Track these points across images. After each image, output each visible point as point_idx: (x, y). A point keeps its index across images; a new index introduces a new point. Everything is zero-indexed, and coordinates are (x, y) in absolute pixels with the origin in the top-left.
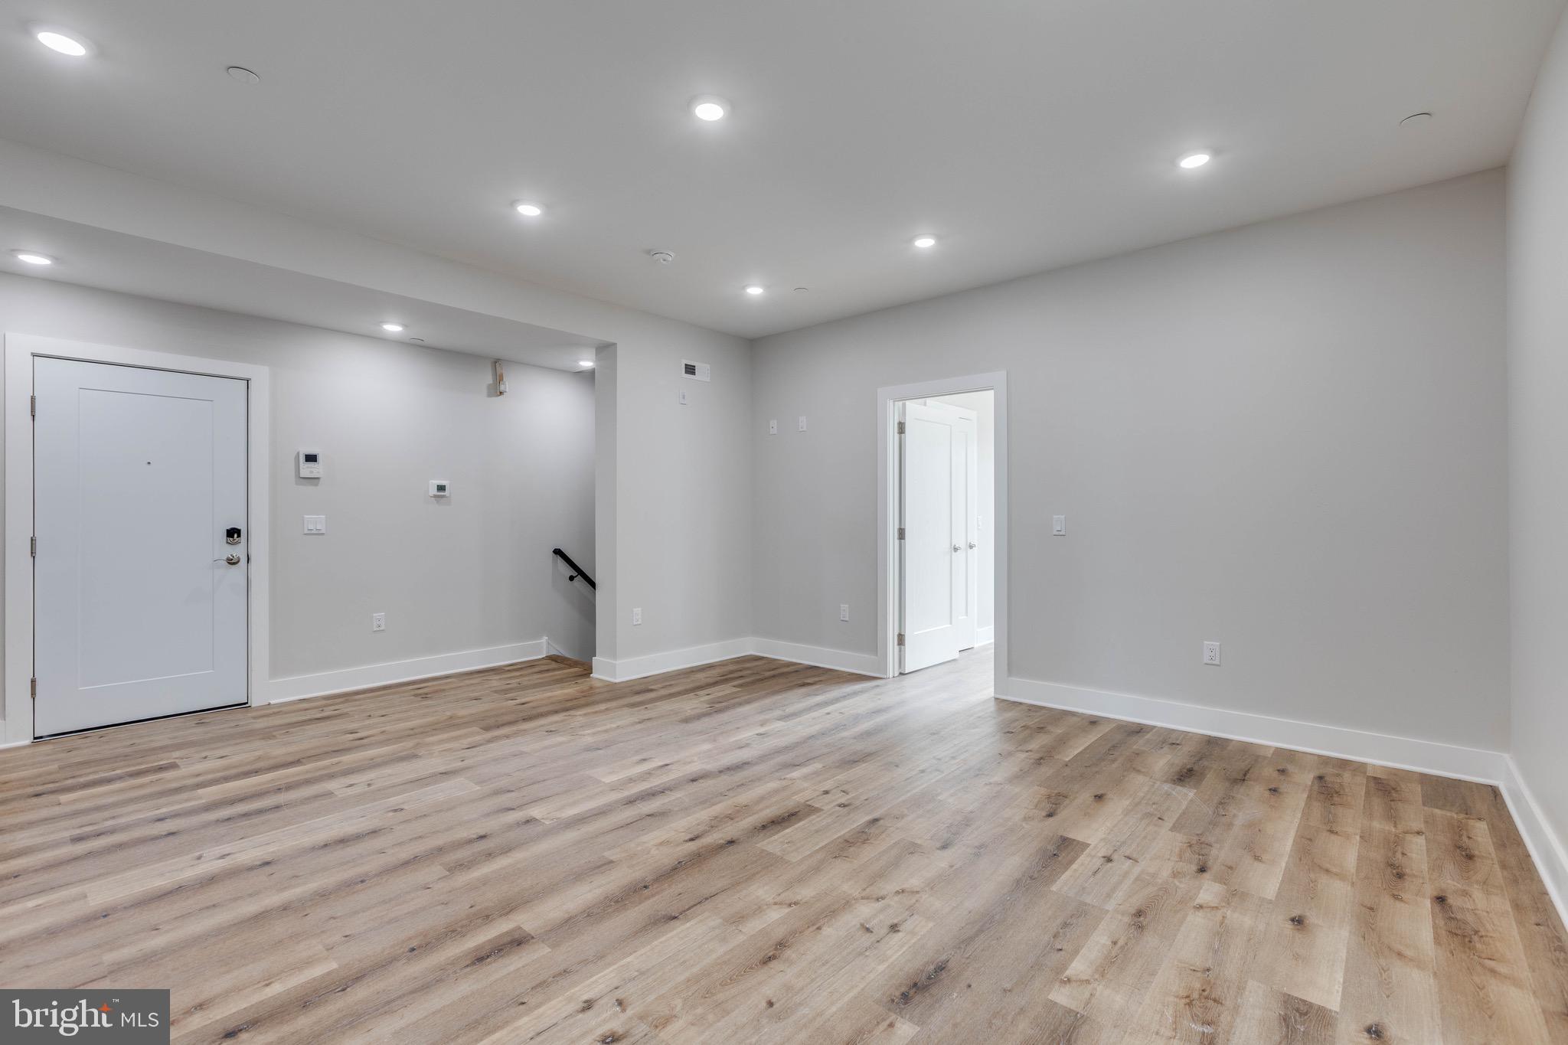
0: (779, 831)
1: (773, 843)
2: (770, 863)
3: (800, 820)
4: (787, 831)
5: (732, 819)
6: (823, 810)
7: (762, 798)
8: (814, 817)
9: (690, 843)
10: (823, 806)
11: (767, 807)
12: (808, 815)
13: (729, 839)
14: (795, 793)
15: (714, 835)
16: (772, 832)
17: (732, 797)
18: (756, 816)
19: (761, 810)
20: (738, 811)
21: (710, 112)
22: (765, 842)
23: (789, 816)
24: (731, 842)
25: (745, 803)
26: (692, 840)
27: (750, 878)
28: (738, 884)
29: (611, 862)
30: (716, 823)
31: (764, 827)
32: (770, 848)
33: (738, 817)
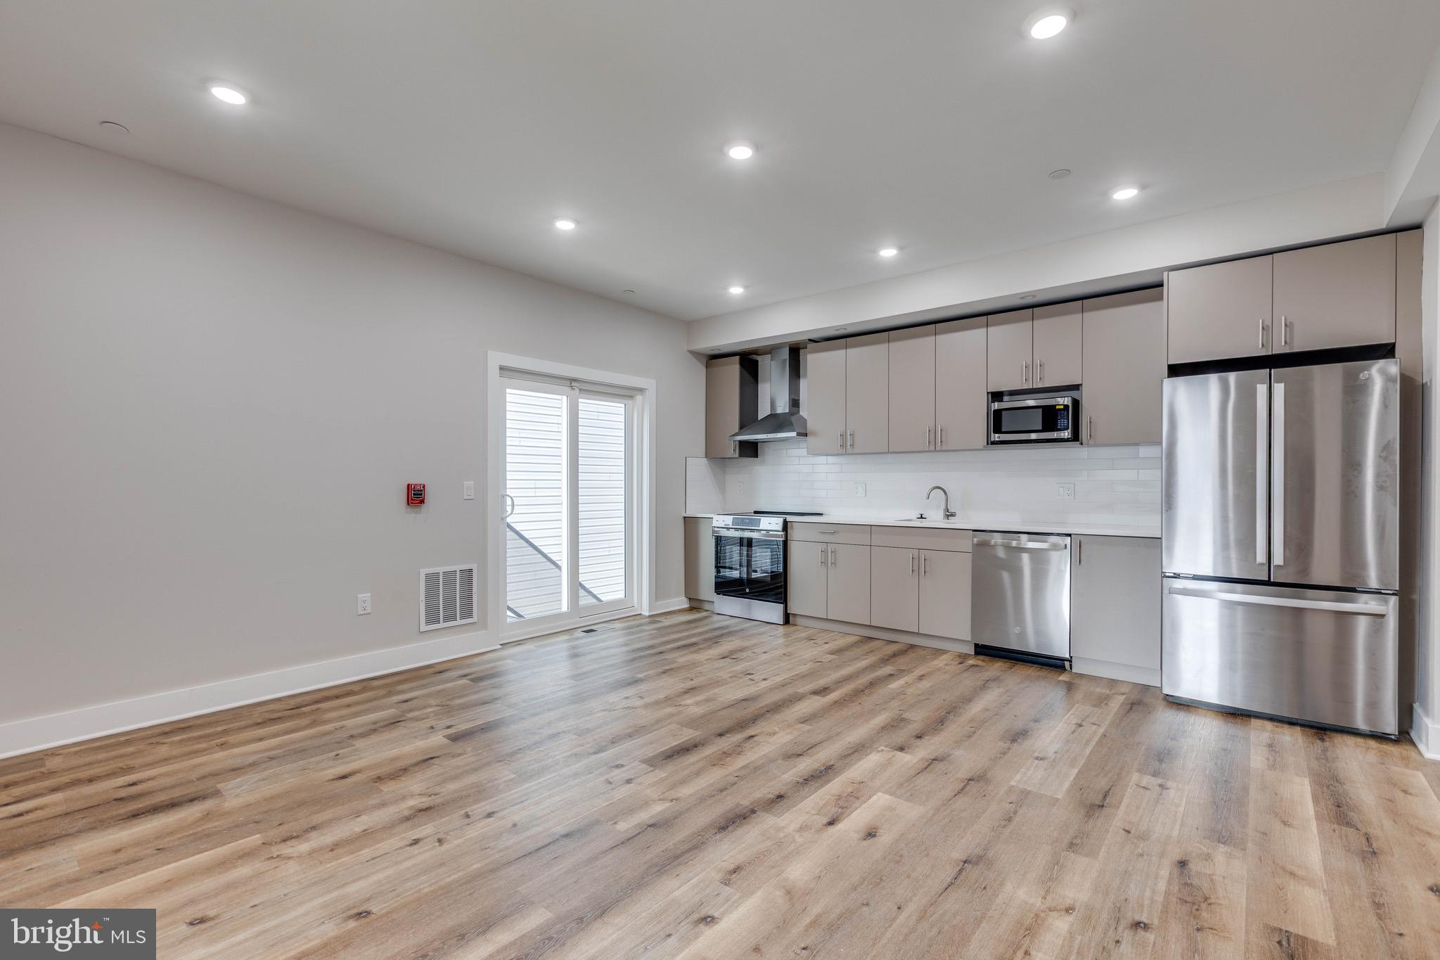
0: (683, 742)
1: (687, 735)
2: (692, 723)
3: (662, 752)
4: (675, 743)
5: (724, 753)
6: (640, 761)
7: (698, 773)
8: (651, 755)
9: (752, 734)
10: (639, 765)
11: (693, 764)
12: (654, 757)
13: (723, 737)
14: (663, 780)
15: (736, 740)
16: (689, 742)
17: (729, 775)
18: (702, 755)
19: (698, 761)
20: (720, 759)
21: (741, 153)
22: (695, 735)
23: (673, 756)
24: (721, 735)
25: (715, 768)
26: (752, 736)
27: (703, 716)
28: (711, 713)
29: (802, 723)
30: (737, 751)
31: (696, 746)
32: (691, 731)
33: (720, 754)
